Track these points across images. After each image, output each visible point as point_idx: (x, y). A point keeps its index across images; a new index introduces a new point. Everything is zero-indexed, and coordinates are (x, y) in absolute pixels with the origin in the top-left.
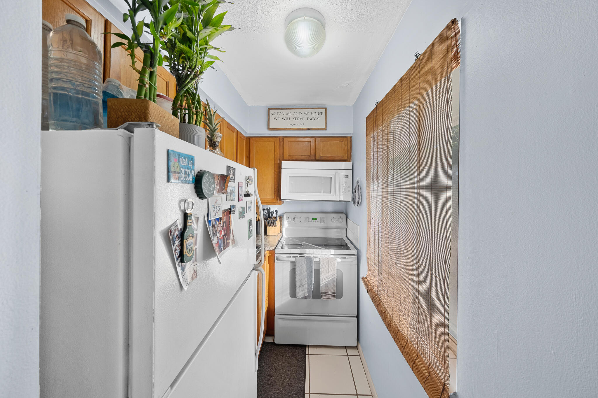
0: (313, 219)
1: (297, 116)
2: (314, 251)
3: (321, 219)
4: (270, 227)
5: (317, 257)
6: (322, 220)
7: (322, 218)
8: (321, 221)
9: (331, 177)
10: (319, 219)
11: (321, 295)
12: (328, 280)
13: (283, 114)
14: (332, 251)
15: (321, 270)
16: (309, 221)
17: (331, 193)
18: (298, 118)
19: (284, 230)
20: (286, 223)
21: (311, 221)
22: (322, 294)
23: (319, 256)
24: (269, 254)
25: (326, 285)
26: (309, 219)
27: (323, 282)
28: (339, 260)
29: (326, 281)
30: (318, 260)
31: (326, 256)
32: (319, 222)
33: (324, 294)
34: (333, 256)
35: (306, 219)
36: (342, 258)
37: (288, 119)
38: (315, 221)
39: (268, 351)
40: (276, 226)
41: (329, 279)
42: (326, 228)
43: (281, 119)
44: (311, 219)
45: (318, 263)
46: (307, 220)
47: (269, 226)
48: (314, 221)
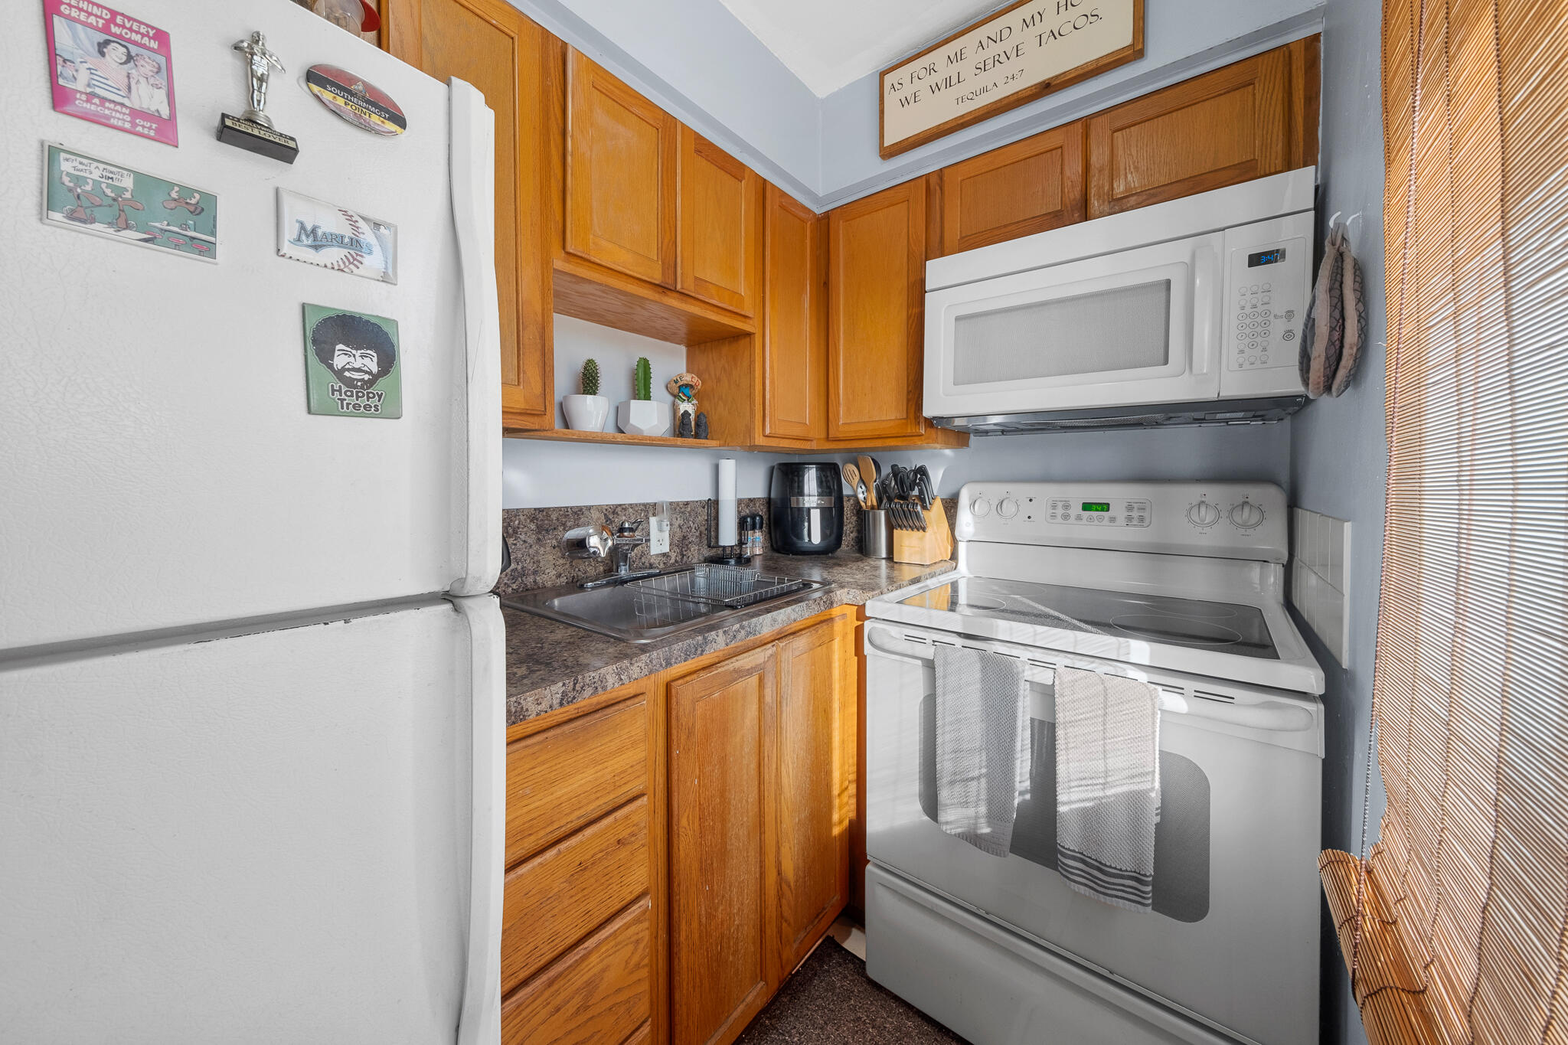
0: (1087, 507)
1: (994, 49)
2: (1035, 631)
3: (1130, 508)
4: (904, 532)
5: (1050, 666)
6: (1135, 514)
7: (1135, 505)
8: (1129, 518)
9: (1168, 282)
10: (1118, 510)
11: (1059, 856)
12: (1101, 794)
13: (931, 70)
14: (1140, 649)
15: (1060, 733)
16: (1066, 517)
17: (1166, 362)
18: (997, 58)
19: (962, 548)
20: (966, 519)
21: (1079, 518)
22: (1064, 855)
23: (1061, 661)
24: (858, 619)
25: (1092, 817)
26: (1067, 507)
27: (1074, 797)
28: (1175, 703)
29: (1091, 795)
30: (1045, 677)
31: (1102, 668)
32: (1121, 519)
33: (1074, 858)
34: (1143, 677)
35: (1054, 507)
36: (1200, 695)
37: (954, 80)
38: (1101, 519)
39: (838, 990)
40: (924, 529)
41: (1110, 792)
42: (1159, 553)
43: (925, 93)
44: (1076, 509)
45: (1047, 694)
46: (1060, 511)
47: (900, 526)
48: (1090, 519)
